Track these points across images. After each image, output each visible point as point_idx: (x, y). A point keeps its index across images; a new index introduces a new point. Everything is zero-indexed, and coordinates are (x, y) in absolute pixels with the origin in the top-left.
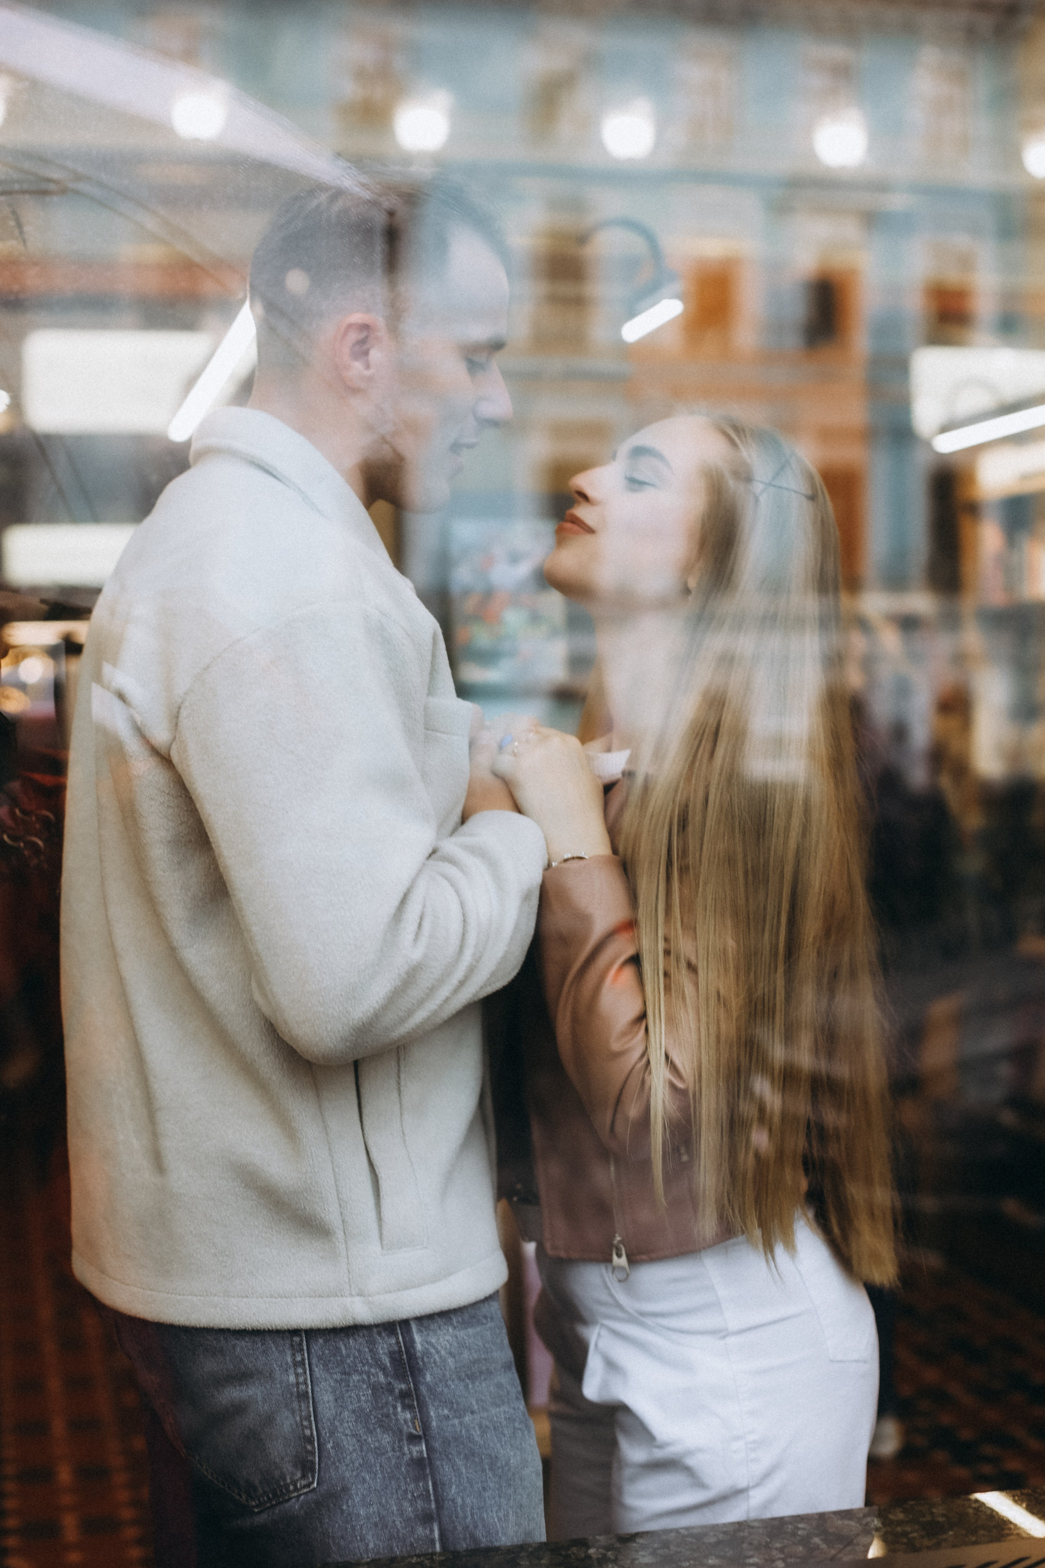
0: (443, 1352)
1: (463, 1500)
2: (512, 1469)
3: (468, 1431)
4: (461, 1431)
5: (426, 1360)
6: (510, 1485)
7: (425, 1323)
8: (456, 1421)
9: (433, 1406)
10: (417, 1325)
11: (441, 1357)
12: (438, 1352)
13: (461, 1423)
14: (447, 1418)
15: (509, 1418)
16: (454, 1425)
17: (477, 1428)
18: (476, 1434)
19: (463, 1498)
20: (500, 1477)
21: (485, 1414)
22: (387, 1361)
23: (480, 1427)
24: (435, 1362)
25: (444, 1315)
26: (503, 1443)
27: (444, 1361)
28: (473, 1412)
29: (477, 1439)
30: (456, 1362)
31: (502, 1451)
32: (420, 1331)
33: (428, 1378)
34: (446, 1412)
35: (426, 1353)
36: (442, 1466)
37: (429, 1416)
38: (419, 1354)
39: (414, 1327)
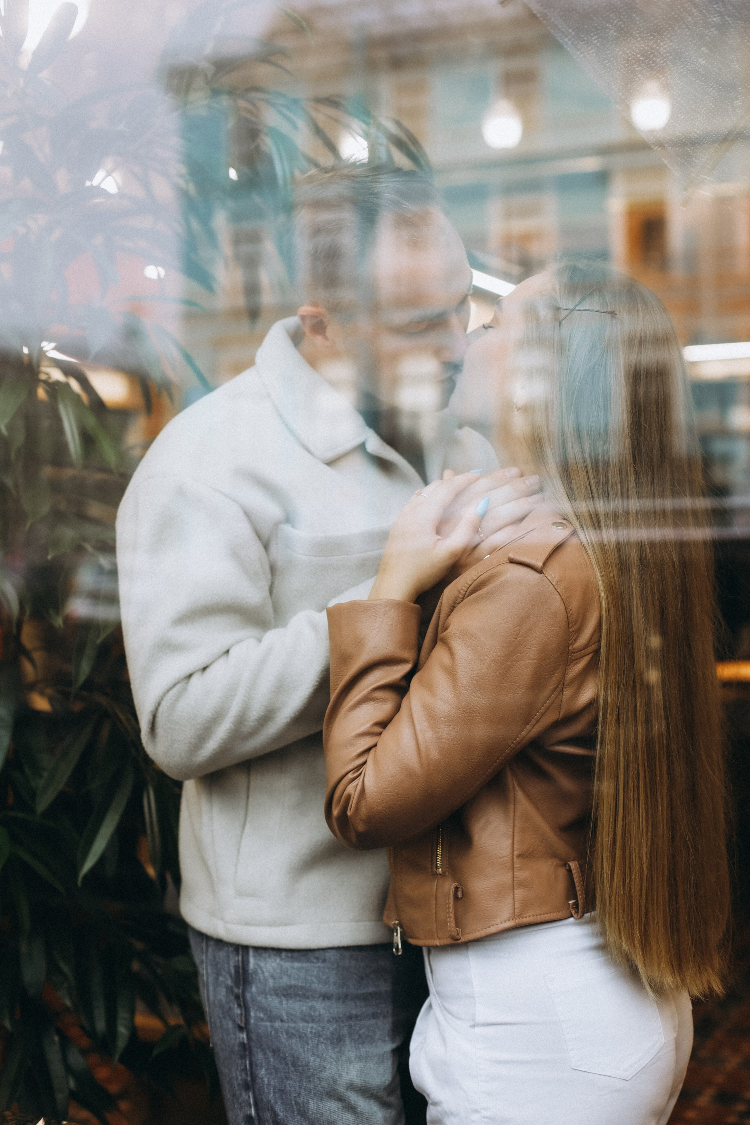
0: (266, 974)
1: (268, 1081)
2: (312, 1071)
3: (277, 1033)
4: (271, 1032)
5: (254, 976)
6: (310, 1081)
7: (260, 951)
8: (268, 1024)
9: (253, 1008)
10: (253, 952)
11: (264, 977)
12: (263, 973)
13: (272, 1026)
14: (262, 1020)
15: (315, 1033)
16: (266, 1026)
17: (284, 1033)
18: (283, 1038)
19: (269, 1079)
20: (301, 1073)
21: (293, 1025)
22: (233, 970)
23: (287, 1033)
24: (259, 979)
25: (278, 951)
26: (306, 1049)
27: (266, 980)
28: (282, 1021)
29: (283, 1040)
30: (275, 983)
31: (303, 1055)
32: (254, 956)
33: (254, 989)
34: (262, 1015)
35: (255, 972)
36: (257, 1052)
37: (249, 1015)
38: (250, 971)
39: (251, 952)
